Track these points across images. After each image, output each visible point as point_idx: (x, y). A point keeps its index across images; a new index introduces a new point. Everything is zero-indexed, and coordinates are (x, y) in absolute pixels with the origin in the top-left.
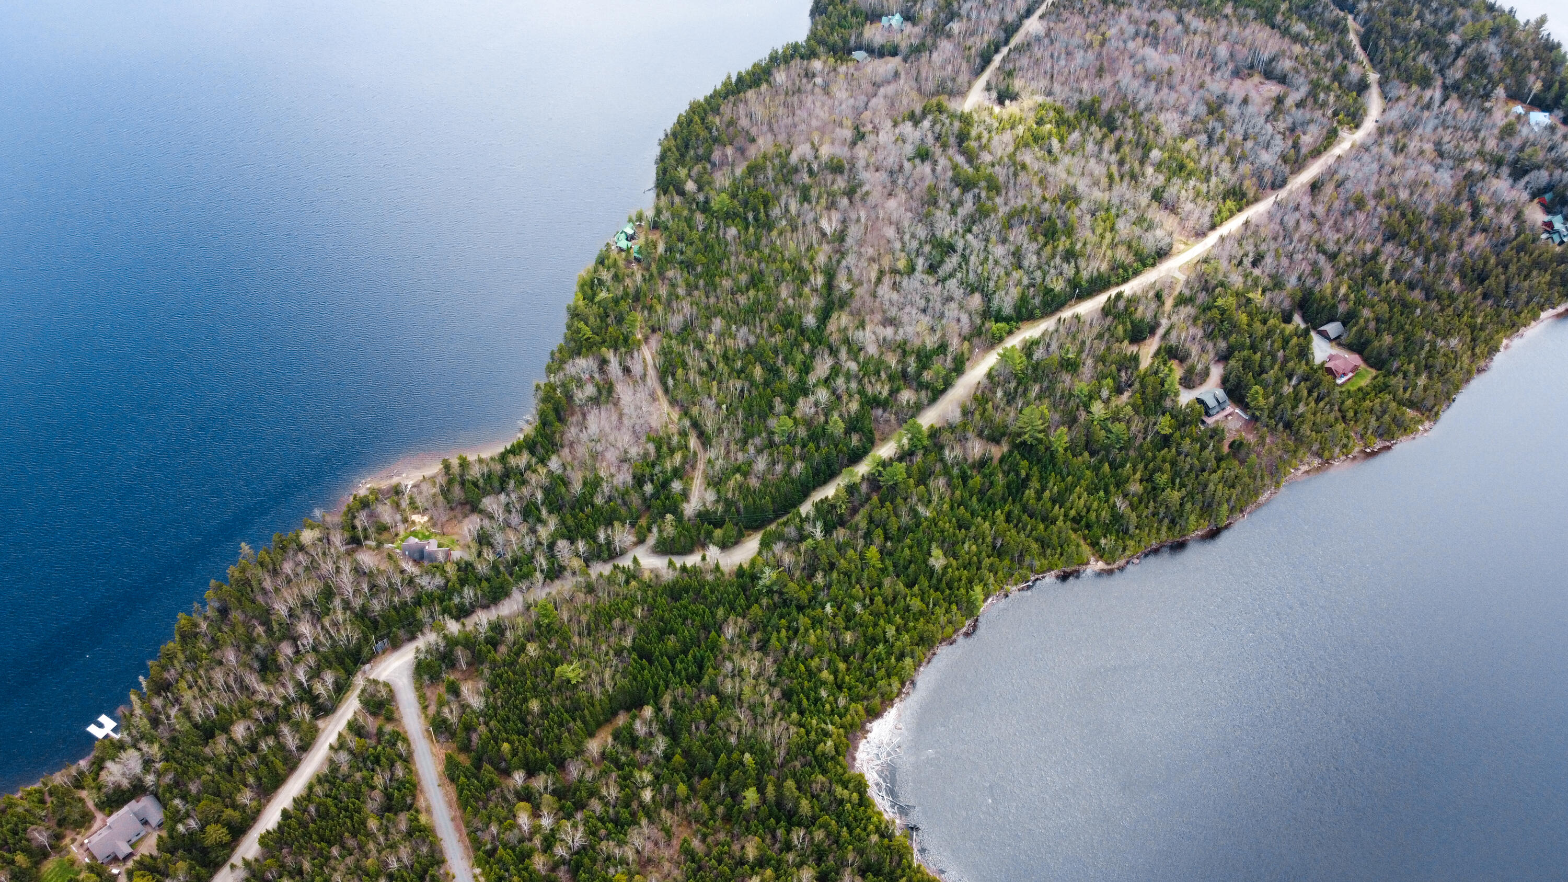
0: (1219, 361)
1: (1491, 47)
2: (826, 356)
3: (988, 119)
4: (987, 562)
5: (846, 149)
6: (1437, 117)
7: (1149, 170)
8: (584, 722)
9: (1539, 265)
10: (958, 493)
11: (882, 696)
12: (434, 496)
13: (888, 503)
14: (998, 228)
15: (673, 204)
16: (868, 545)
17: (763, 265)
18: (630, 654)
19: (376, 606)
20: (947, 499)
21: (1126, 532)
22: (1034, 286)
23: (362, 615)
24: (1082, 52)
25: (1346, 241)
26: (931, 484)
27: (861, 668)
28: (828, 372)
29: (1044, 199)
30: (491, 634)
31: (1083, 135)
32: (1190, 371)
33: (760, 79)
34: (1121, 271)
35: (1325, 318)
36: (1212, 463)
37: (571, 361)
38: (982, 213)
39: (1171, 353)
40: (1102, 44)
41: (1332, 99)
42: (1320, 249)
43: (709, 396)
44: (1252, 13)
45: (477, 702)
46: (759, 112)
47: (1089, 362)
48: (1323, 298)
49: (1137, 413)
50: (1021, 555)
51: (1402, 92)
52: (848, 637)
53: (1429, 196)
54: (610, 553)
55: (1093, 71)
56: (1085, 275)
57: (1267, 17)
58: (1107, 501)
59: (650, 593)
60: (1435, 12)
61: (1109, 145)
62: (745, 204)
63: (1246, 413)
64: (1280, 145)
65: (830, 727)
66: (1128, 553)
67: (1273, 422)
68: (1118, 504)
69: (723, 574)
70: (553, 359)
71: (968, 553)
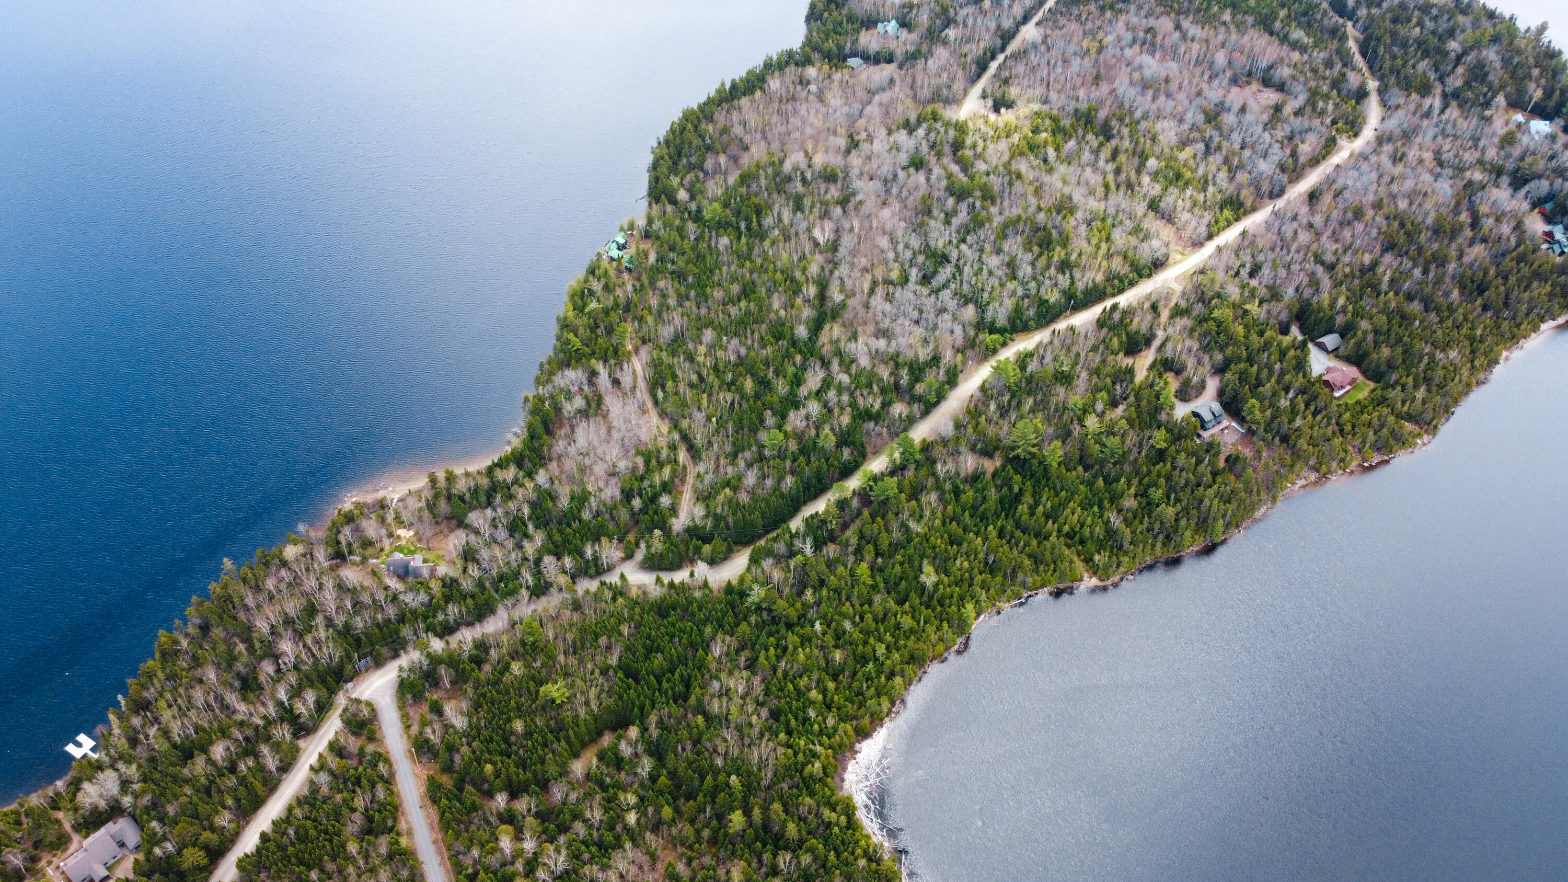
0: (1214, 374)
1: (1492, 55)
2: (817, 368)
3: (982, 127)
4: (978, 579)
5: (840, 158)
6: (1437, 126)
7: (1146, 180)
8: (569, 742)
9: (1538, 275)
10: (950, 508)
11: (872, 716)
12: (420, 510)
13: (879, 519)
14: (992, 238)
15: (664, 213)
16: (858, 561)
17: (755, 275)
18: (616, 672)
19: (359, 623)
20: (939, 514)
21: (1120, 547)
22: (1028, 297)
23: (345, 633)
24: (1078, 59)
25: (1345, 252)
26: (923, 499)
27: (850, 687)
28: (819, 385)
29: (1040, 209)
30: (475, 652)
31: (1079, 143)
32: (1186, 384)
33: (754, 87)
34: (1116, 282)
35: (1322, 330)
36: (1208, 478)
37: (560, 373)
38: (975, 223)
40: (1100, 51)
41: (1330, 107)
42: (1318, 259)
43: (699, 409)
44: (1250, 20)
45: (460, 723)
46: (753, 120)
47: (1084, 375)
48: (1320, 309)
49: (1132, 427)
51: (1402, 101)
52: (838, 655)
53: (1428, 205)
54: (596, 569)
55: (1089, 78)
56: (1080, 286)
57: (1265, 24)
58: (1101, 517)
59: (637, 610)
60: (1435, 19)
61: (1106, 153)
62: (738, 213)
63: (1242, 426)
64: (1278, 154)
65: (818, 748)
66: (1122, 569)
67: (1269, 436)
68: (1112, 520)
69: (711, 591)
70: (541, 370)
71: (960, 570)
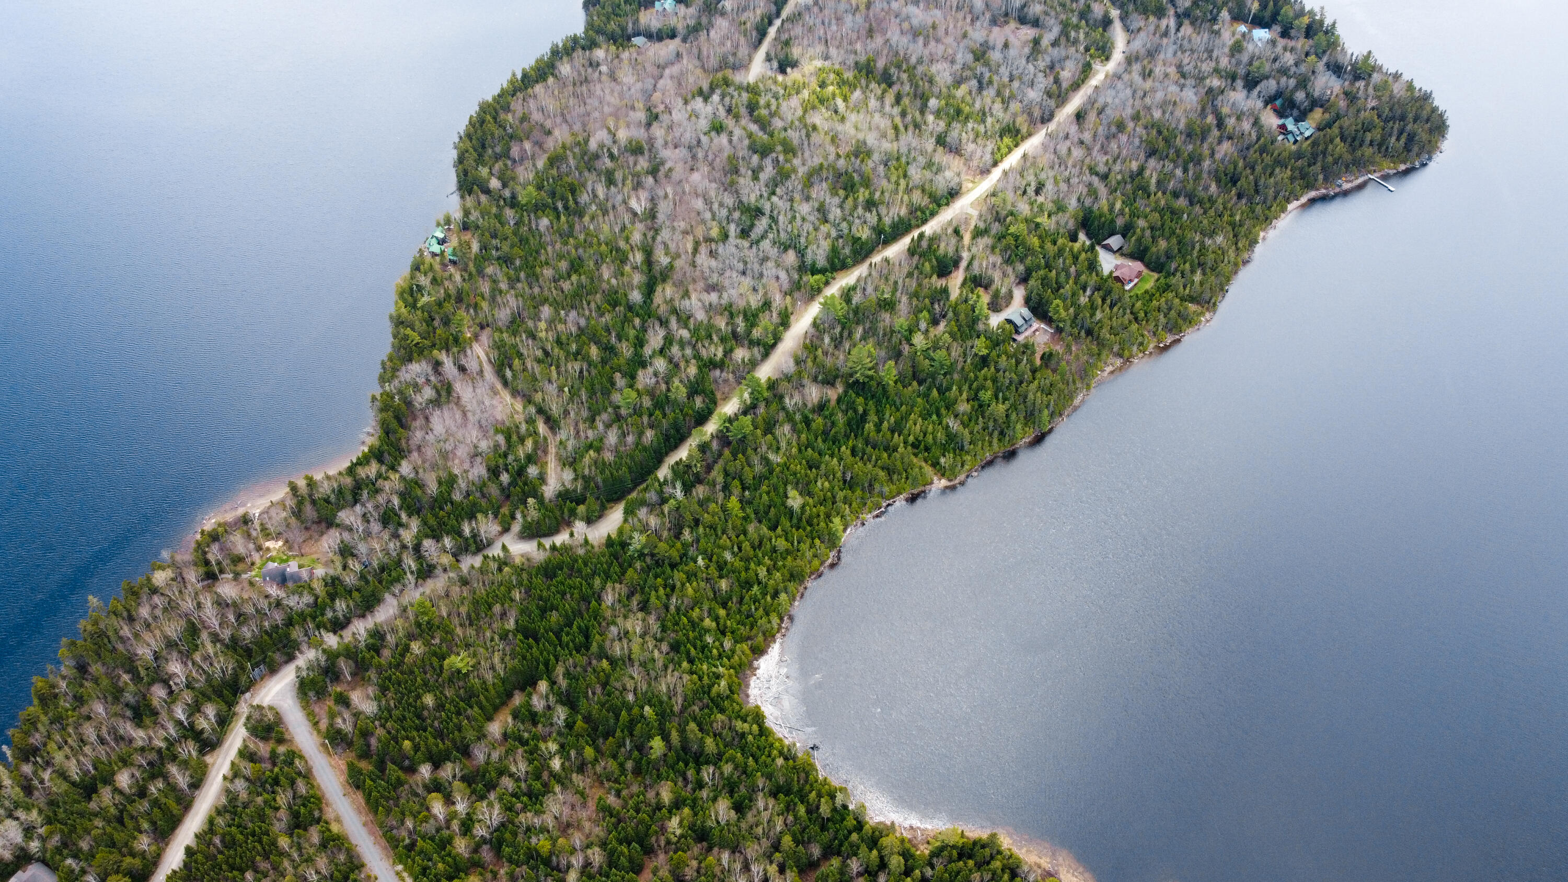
0: (1019, 283)
2: (657, 328)
3: (773, 87)
4: (840, 495)
5: (642, 130)
6: (1175, 43)
7: (930, 118)
8: (481, 708)
9: (1279, 162)
10: (803, 436)
11: (764, 634)
12: (286, 519)
13: (740, 456)
14: (800, 187)
15: (479, 203)
16: (727, 498)
17: (581, 251)
18: (515, 635)
19: (247, 634)
20: (794, 443)
21: (962, 449)
22: (842, 237)
23: (233, 645)
24: (850, 16)
25: (1115, 161)
26: (778, 432)
27: (740, 611)
28: (662, 343)
29: (838, 156)
30: (370, 641)
31: (864, 92)
32: (996, 296)
33: (545, 74)
34: (919, 213)
35: (1106, 232)
36: (1028, 376)
37: (404, 368)
38: (783, 176)
39: (976, 282)
40: (868, 8)
41: (1082, 36)
42: (1093, 171)
43: (550, 381)
45: (369, 708)
46: (550, 105)
47: (904, 299)
48: (1101, 215)
49: (955, 339)
50: (871, 485)
51: (1142, 24)
52: (724, 584)
53: (1179, 112)
54: (478, 545)
55: (863, 33)
58: (940, 423)
59: (525, 576)
61: (890, 98)
62: (553, 194)
63: (1051, 327)
64: (1043, 82)
65: (721, 670)
66: (967, 467)
67: (1076, 331)
68: (951, 425)
69: (593, 547)
70: (385, 369)
71: (822, 490)
